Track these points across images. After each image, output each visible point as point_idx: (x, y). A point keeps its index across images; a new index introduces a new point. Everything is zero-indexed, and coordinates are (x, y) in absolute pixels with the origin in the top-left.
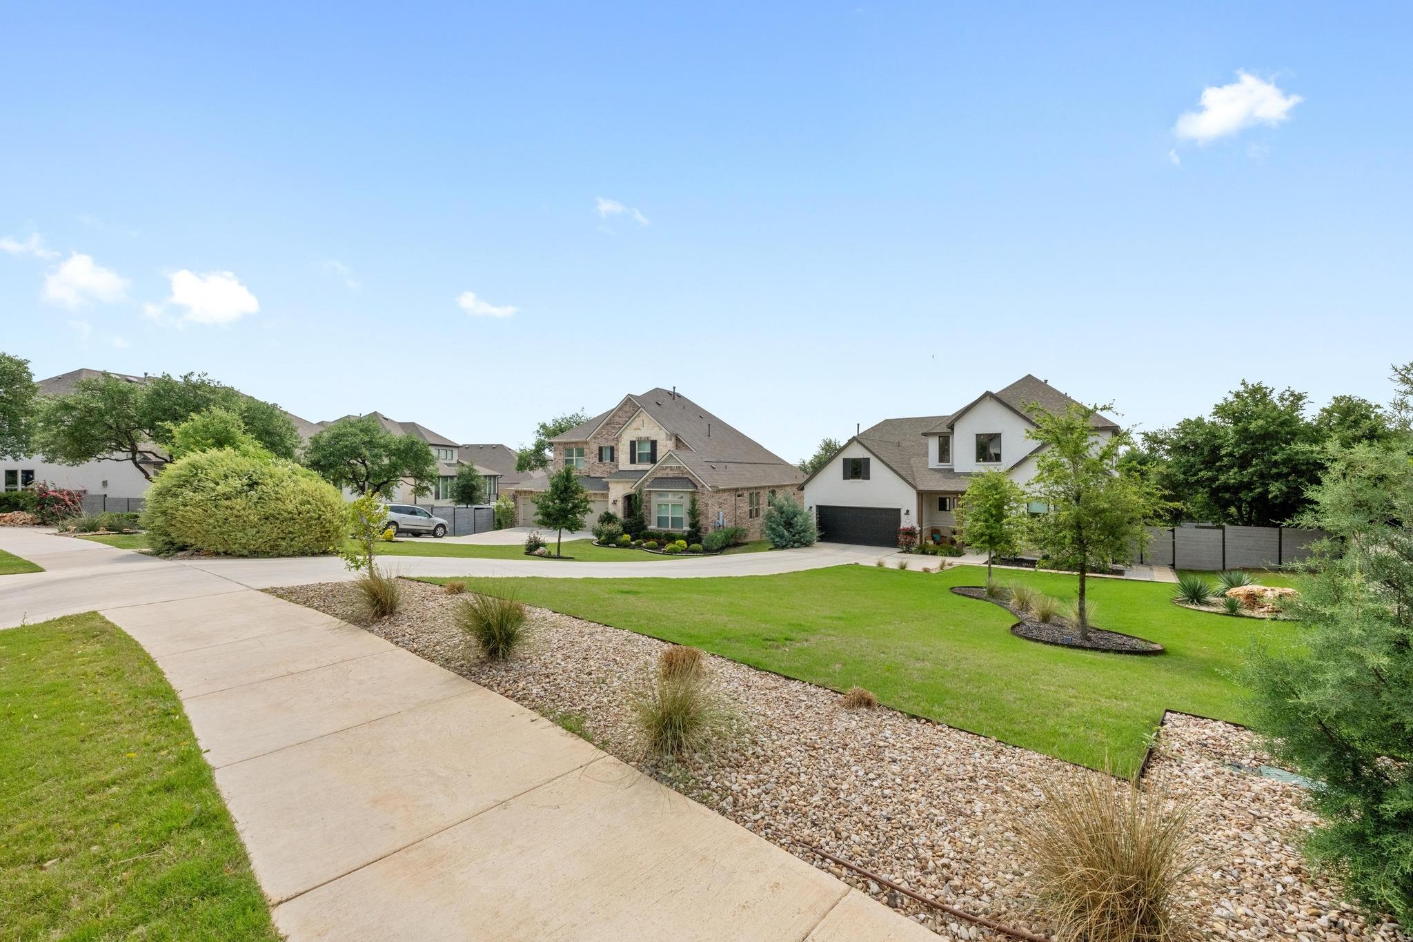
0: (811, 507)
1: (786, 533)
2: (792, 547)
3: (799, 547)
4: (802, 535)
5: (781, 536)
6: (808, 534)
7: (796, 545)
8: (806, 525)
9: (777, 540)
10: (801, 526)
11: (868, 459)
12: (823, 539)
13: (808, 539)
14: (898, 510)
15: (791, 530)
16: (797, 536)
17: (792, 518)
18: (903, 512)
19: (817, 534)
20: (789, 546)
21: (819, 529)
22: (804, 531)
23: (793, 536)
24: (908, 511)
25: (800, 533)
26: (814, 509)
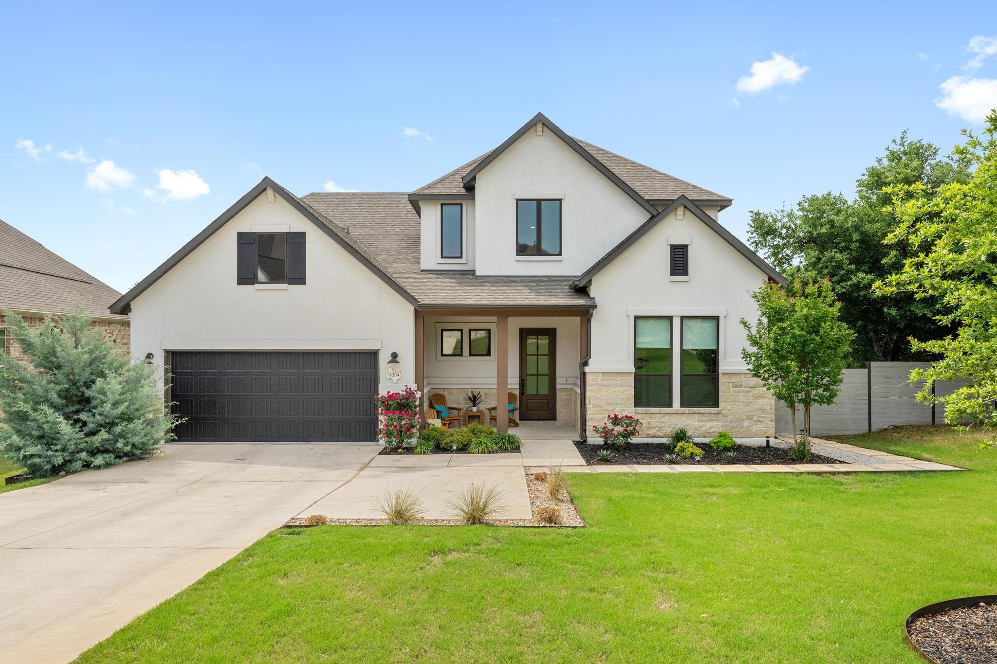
0: (149, 356)
1: (65, 427)
2: (87, 466)
3: (108, 465)
4: (118, 429)
5: (48, 439)
6: (138, 424)
7: (99, 460)
8: (132, 402)
9: (31, 450)
10: (115, 404)
11: (303, 235)
12: (181, 434)
13: (137, 440)
14: (374, 355)
15: (83, 416)
16: (103, 435)
17: (88, 385)
18: (384, 359)
19: (165, 423)
20: (78, 465)
21: (174, 410)
22: (127, 418)
23: (93, 433)
24: (395, 356)
25: (112, 424)
26: (159, 361)
